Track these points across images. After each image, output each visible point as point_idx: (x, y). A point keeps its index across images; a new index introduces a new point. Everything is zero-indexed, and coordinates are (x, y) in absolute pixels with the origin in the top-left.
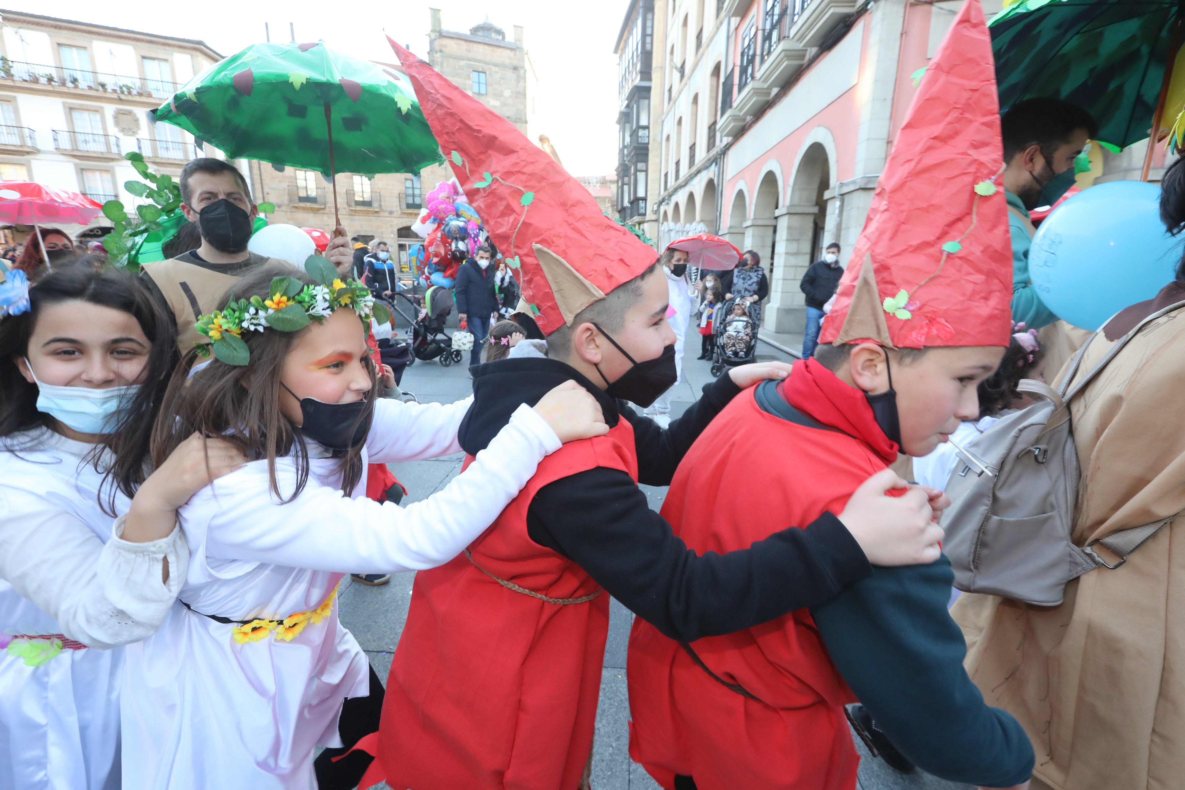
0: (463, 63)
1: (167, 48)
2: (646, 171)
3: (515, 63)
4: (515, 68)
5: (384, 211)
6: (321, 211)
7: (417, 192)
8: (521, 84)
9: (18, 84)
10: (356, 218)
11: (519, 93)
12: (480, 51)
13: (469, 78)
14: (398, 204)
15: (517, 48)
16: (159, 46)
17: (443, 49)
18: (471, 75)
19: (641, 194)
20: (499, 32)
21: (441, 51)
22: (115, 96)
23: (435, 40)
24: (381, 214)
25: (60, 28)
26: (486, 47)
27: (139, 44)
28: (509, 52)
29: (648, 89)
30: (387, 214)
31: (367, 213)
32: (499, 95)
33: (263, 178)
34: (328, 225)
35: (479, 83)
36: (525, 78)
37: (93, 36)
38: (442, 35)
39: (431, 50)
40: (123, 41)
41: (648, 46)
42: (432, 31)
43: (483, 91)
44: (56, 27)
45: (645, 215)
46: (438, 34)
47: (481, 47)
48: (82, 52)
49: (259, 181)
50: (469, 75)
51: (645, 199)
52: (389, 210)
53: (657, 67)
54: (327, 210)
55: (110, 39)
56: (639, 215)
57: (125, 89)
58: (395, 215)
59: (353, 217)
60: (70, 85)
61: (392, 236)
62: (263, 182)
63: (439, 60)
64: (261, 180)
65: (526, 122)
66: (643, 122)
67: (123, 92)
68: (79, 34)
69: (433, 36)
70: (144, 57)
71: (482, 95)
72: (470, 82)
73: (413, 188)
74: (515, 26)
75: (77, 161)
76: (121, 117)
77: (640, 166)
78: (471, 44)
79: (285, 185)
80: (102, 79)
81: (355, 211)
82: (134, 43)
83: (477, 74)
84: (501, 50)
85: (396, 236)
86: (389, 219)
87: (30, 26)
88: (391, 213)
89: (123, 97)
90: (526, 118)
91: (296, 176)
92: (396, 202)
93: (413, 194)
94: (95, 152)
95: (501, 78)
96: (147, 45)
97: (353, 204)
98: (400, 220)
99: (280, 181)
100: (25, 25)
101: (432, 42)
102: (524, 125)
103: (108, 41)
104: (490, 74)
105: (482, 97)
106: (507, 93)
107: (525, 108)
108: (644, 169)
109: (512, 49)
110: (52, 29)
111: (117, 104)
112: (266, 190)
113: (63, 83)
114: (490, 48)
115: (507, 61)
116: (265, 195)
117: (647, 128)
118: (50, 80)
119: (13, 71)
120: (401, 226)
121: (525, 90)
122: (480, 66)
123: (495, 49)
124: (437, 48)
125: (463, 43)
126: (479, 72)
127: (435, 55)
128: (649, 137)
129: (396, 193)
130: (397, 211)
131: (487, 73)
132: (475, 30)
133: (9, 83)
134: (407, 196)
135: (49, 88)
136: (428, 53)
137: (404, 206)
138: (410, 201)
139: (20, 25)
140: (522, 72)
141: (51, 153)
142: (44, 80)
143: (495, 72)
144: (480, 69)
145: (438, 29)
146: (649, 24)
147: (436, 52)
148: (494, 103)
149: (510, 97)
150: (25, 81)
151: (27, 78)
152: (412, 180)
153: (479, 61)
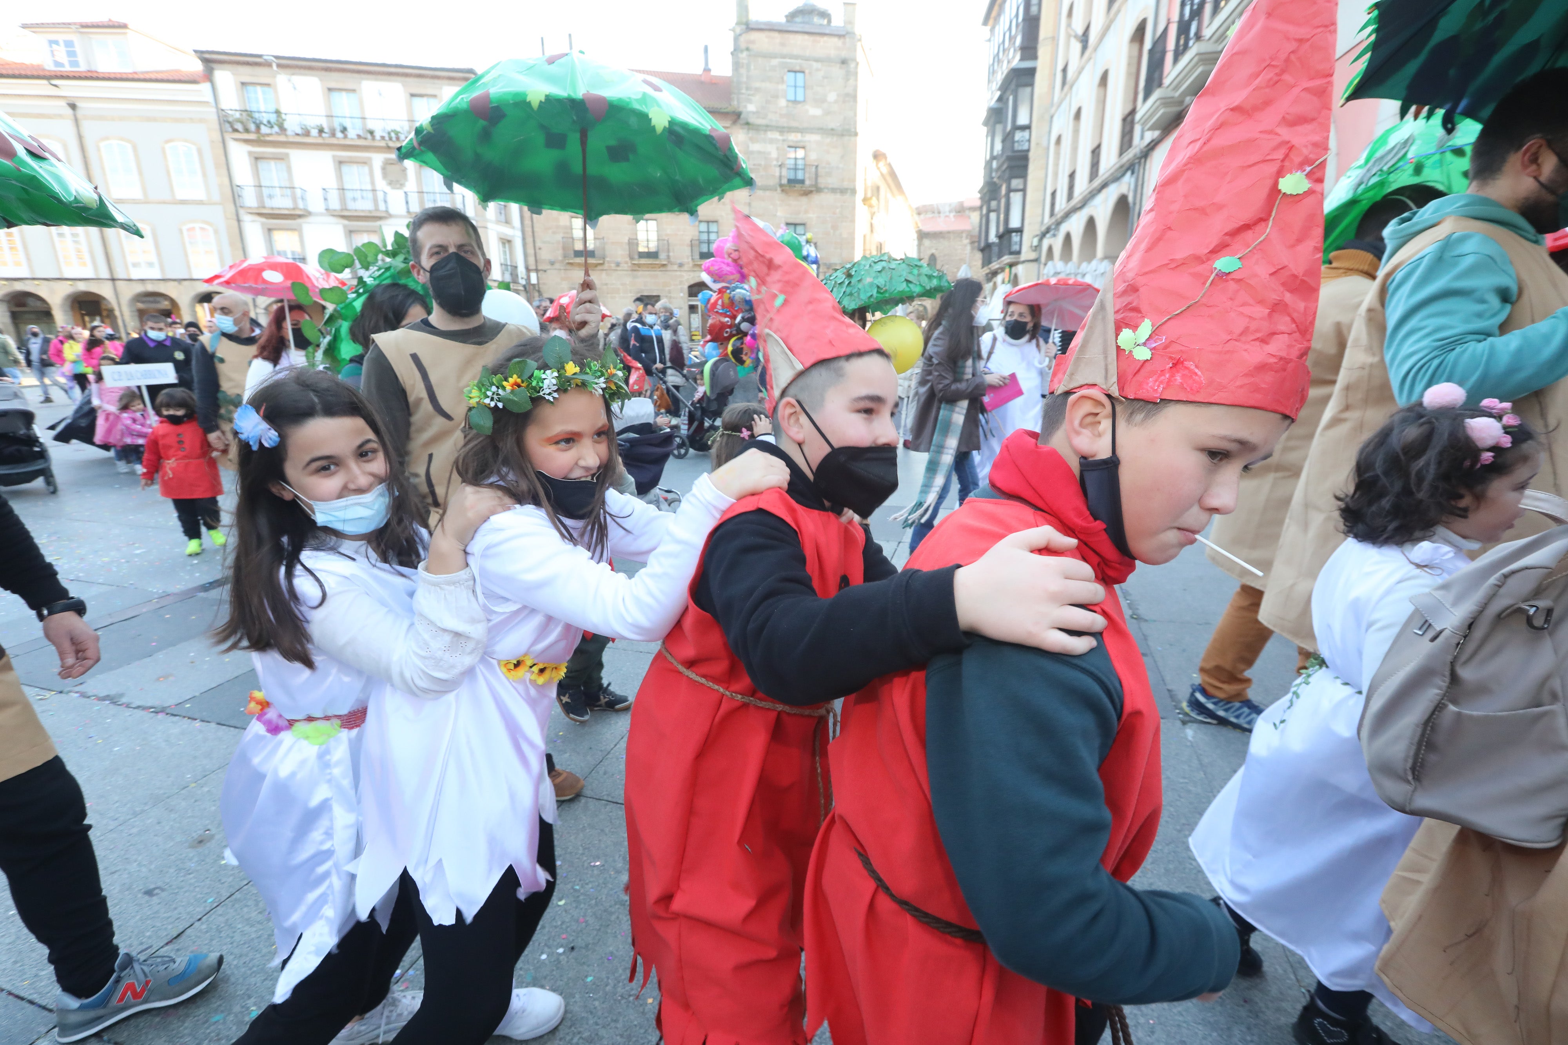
0: (775, 62)
1: (436, 81)
2: (1024, 190)
3: (844, 54)
4: (844, 62)
5: (672, 264)
6: (599, 268)
7: (713, 237)
8: (851, 81)
9: (291, 139)
10: (640, 273)
11: (847, 95)
12: (799, 43)
13: (782, 81)
14: (690, 254)
15: (848, 33)
16: (428, 80)
17: (751, 46)
18: (785, 78)
19: (1015, 223)
20: (824, 14)
21: (747, 49)
22: (383, 144)
23: (740, 35)
24: (669, 267)
25: (331, 70)
26: (806, 37)
27: (407, 79)
28: (835, 40)
29: (1032, 72)
30: (676, 267)
31: (652, 267)
32: (820, 101)
33: (535, 229)
34: (606, 284)
35: (795, 87)
36: (856, 73)
37: (363, 76)
38: (749, 27)
39: (735, 50)
40: (392, 78)
41: (1034, 10)
42: (737, 24)
43: (800, 97)
44: (327, 70)
45: (1019, 253)
46: (744, 27)
47: (799, 38)
48: (352, 95)
49: (530, 233)
50: (782, 78)
51: (1020, 231)
52: (679, 261)
53: (1044, 39)
54: (606, 266)
55: (379, 77)
56: (1011, 253)
57: (393, 135)
58: (686, 268)
59: (635, 273)
60: (339, 135)
61: (682, 295)
62: (536, 234)
63: (745, 61)
64: (533, 232)
65: (856, 134)
66: (1022, 120)
67: (391, 139)
68: (349, 75)
69: (738, 30)
70: (413, 95)
71: (799, 102)
72: (784, 87)
73: (708, 232)
74: (845, 4)
75: (346, 222)
76: (389, 167)
77: (1016, 183)
78: (787, 36)
79: (559, 237)
80: (371, 125)
81: (639, 265)
82: (403, 79)
83: (792, 74)
84: (825, 38)
85: (687, 295)
86: (678, 273)
87: (302, 71)
88: (681, 265)
89: (391, 144)
90: (855, 128)
91: (571, 225)
92: (687, 251)
93: (708, 240)
94: (363, 211)
95: (825, 77)
96: (416, 80)
97: (636, 257)
98: (692, 274)
99: (554, 233)
100: (297, 71)
101: (736, 39)
102: (853, 139)
103: (376, 80)
104: (810, 73)
105: (799, 106)
106: (832, 97)
107: (855, 115)
108: (1021, 187)
109: (840, 36)
110: (323, 73)
111: (384, 152)
112: (538, 244)
113: (333, 135)
115: (833, 53)
116: (537, 251)
117: (1027, 127)
118: (321, 131)
119: (286, 125)
120: (692, 282)
121: (855, 90)
122: (796, 64)
123: (818, 38)
124: (743, 45)
125: (776, 35)
126: (795, 72)
127: (740, 55)
128: (1029, 141)
129: (687, 239)
130: (688, 263)
131: (807, 71)
132: (792, 16)
133: (282, 138)
134: (701, 242)
135: (320, 141)
136: (732, 53)
137: (697, 256)
138: (705, 250)
139: (292, 71)
140: (852, 65)
141: (321, 214)
142: (314, 132)
143: (818, 70)
144: (798, 68)
145: (744, 20)
147: (742, 51)
148: (815, 111)
149: (836, 102)
150: (297, 135)
151: (299, 131)
152: (708, 222)
153: (796, 57)
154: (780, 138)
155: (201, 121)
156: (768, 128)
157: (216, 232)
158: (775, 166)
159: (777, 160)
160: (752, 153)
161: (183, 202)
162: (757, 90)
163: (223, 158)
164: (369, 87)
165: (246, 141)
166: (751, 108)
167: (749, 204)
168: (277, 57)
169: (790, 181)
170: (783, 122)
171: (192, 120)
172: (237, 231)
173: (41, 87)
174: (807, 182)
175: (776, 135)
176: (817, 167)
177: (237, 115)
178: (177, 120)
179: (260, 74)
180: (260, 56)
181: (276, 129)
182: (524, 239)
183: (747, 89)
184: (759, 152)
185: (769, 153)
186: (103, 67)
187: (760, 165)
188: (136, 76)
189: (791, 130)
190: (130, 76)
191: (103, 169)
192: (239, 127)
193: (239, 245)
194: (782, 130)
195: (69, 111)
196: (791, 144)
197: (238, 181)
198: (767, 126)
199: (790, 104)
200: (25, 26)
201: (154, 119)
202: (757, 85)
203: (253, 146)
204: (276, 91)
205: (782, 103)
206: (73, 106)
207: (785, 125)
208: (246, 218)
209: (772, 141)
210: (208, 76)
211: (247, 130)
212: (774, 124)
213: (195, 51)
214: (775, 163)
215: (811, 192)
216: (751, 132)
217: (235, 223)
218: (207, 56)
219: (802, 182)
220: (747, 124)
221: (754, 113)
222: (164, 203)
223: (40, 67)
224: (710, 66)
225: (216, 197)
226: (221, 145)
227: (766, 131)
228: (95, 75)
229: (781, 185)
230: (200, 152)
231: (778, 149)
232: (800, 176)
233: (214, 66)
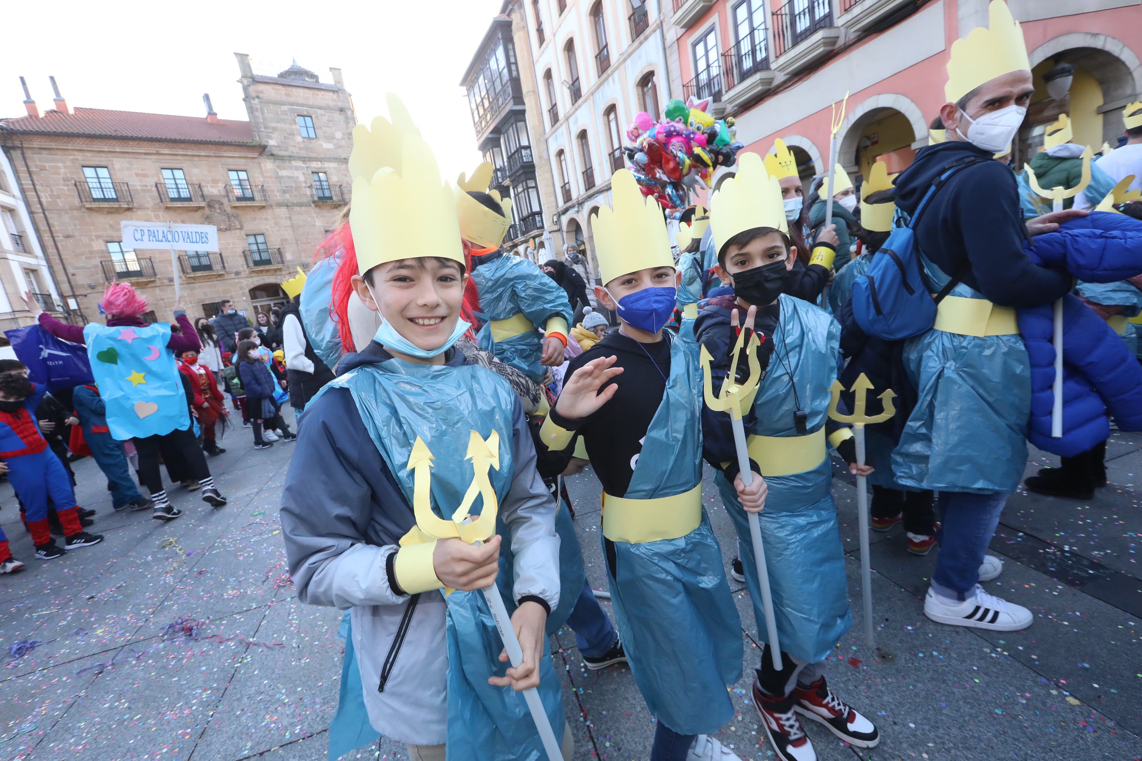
0: (285, 108)
2: (536, 187)
3: (340, 104)
4: (342, 110)
5: (228, 273)
6: (150, 285)
7: (261, 247)
8: (351, 123)
10: (197, 285)
12: (300, 95)
13: (295, 123)
14: (244, 263)
15: (339, 90)
17: (260, 95)
18: (297, 120)
19: (536, 208)
20: (312, 76)
21: (258, 97)
23: (249, 86)
24: (226, 277)
26: (306, 90)
28: (331, 94)
29: (523, 112)
30: (233, 276)
31: (209, 278)
32: (330, 138)
33: (63, 257)
34: (162, 299)
35: (306, 127)
36: (354, 119)
38: (255, 80)
39: (247, 97)
41: (514, 73)
42: (242, 77)
43: (312, 135)
45: (542, 227)
46: (251, 80)
47: (301, 91)
49: (58, 261)
50: (294, 120)
51: (540, 213)
52: (234, 271)
53: (528, 92)
54: (158, 283)
56: (538, 228)
58: (243, 275)
59: (192, 285)
61: (244, 298)
62: (64, 261)
63: (258, 107)
66: (524, 143)
69: (246, 82)
71: (313, 139)
72: (298, 127)
73: (257, 243)
74: (331, 69)
77: (531, 183)
78: (290, 89)
79: (97, 261)
81: (194, 278)
83: (302, 118)
84: (322, 92)
85: (249, 298)
86: (237, 280)
88: (237, 273)
91: (108, 250)
92: (242, 261)
93: (259, 250)
95: (329, 121)
97: (189, 270)
98: (250, 280)
101: (245, 89)
104: (317, 117)
105: (313, 141)
106: (339, 135)
108: (534, 185)
109: (334, 92)
112: (70, 271)
114: (311, 92)
115: (331, 104)
116: (70, 277)
117: (528, 147)
120: (252, 287)
122: (304, 110)
123: (316, 92)
124: (253, 94)
125: (281, 87)
126: (304, 116)
127: (252, 102)
128: (531, 156)
129: (240, 251)
130: (245, 271)
131: (313, 116)
132: (281, 75)
134: (252, 252)
136: (244, 100)
137: (251, 264)
138: (257, 257)
140: (349, 113)
143: (322, 115)
144: (305, 113)
145: (249, 75)
146: (511, 53)
147: (253, 99)
148: (328, 146)
149: (342, 139)
152: (255, 235)
153: (303, 105)
154: (304, 166)
156: (291, 158)
158: (305, 187)
159: (306, 182)
160: (282, 177)
162: (275, 129)
166: (272, 143)
167: (290, 218)
169: (319, 198)
170: (303, 153)
174: (334, 198)
175: (300, 164)
176: (340, 186)
182: (50, 267)
183: (265, 128)
184: (289, 177)
185: (298, 178)
187: (292, 187)
189: (311, 159)
194: (304, 159)
196: (314, 170)
198: (290, 157)
199: (306, 140)
202: (274, 125)
205: (299, 139)
207: (306, 156)
209: (297, 168)
212: (295, 155)
214: (304, 185)
215: (340, 205)
216: (277, 161)
219: (331, 198)
220: (272, 155)
221: (276, 147)
224: (215, 110)
227: (290, 160)
229: (314, 202)
231: (304, 174)
232: (327, 194)
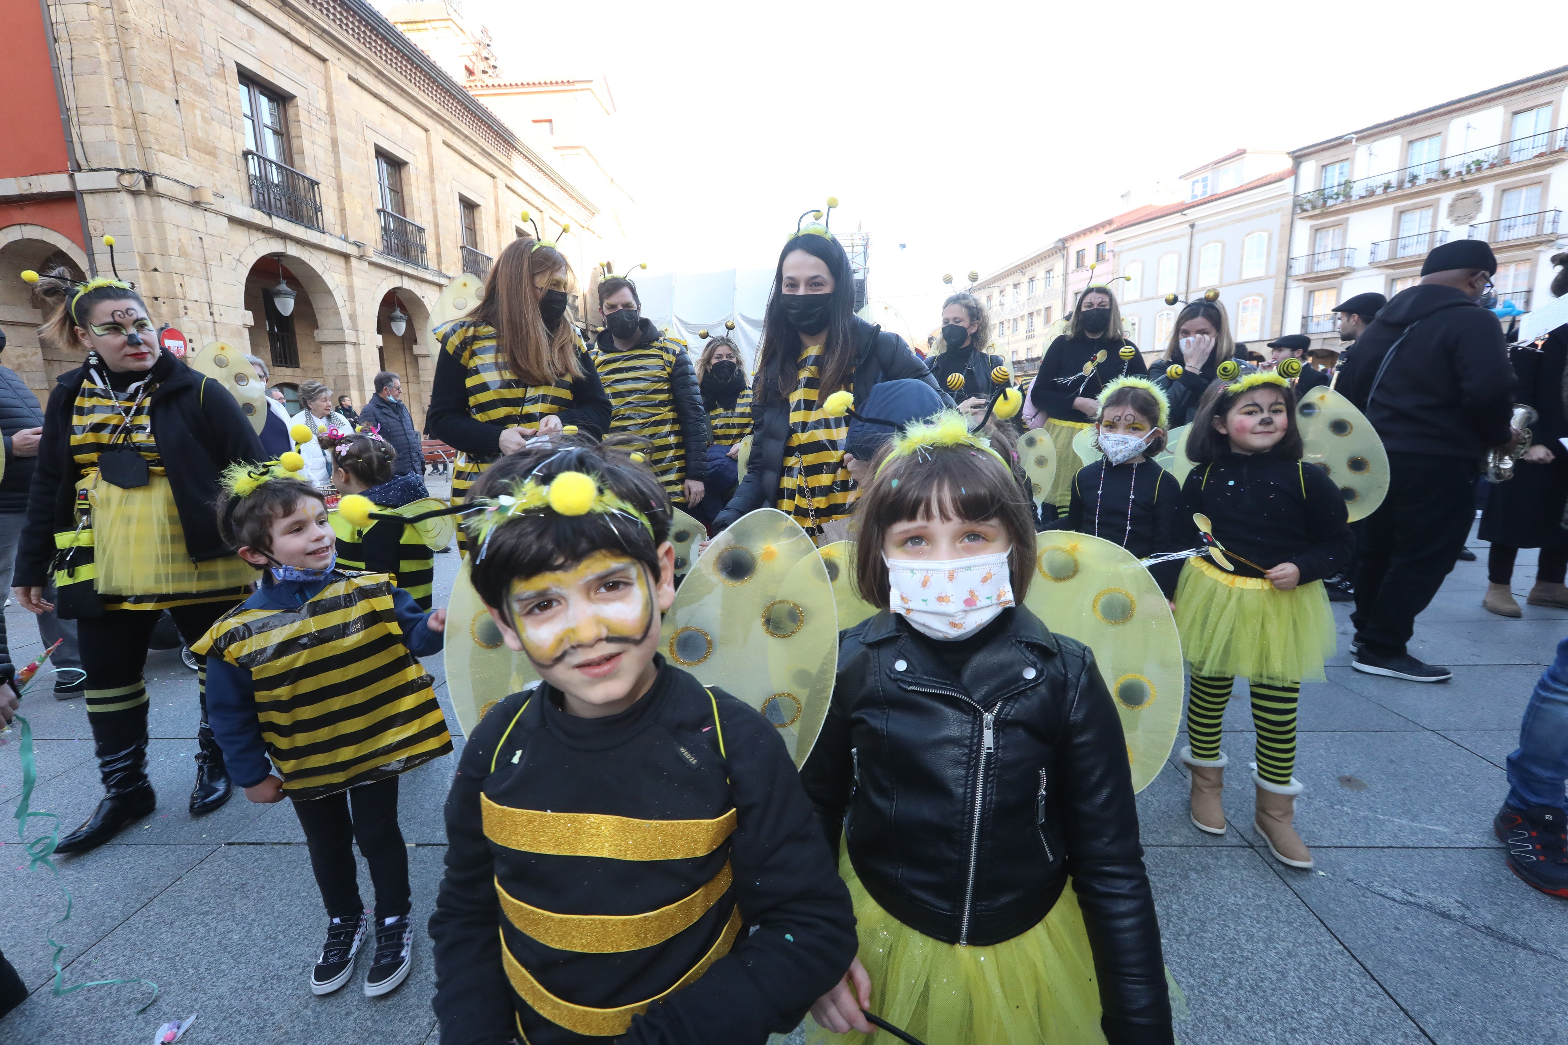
1: (1556, 85)
9: (1353, 204)
22: (1458, 180)
25: (1416, 122)
27: (1514, 97)
37: (1454, 115)
40: (1492, 103)
44: (1411, 124)
48: (1435, 139)
55: (1474, 108)
60: (1408, 185)
67: (1469, 172)
68: (1438, 119)
70: (1515, 114)
76: (1460, 203)
80: (1447, 164)
82: (1507, 99)
87: (1385, 135)
89: (1467, 177)
94: (1411, 256)
96: (1525, 94)
100: (1379, 136)
103: (1471, 113)
110: (1408, 128)
111: (1459, 188)
113: (1400, 187)
118: (1388, 187)
119: (1353, 192)
133: (1345, 205)
139: (1374, 138)
141: (1365, 268)
142: (1379, 191)
150: (1361, 198)
151: (1364, 194)
155: (1278, 210)
157: (1264, 301)
161: (1247, 281)
163: (1288, 237)
164: (1457, 125)
165: (1311, 217)
168: (1356, 133)
171: (1271, 212)
172: (1282, 298)
173: (1177, 218)
177: (1310, 196)
178: (1260, 215)
179: (1341, 153)
180: (1341, 137)
181: (1341, 198)
186: (1221, 189)
188: (1244, 188)
190: (1240, 189)
191: (1199, 267)
192: (1308, 206)
193: (1281, 309)
195: (1190, 230)
197: (1294, 255)
200: (1181, 178)
201: (1244, 220)
203: (1317, 219)
204: (1353, 163)
206: (1192, 226)
208: (1293, 284)
210: (1295, 172)
211: (1314, 208)
213: (1288, 153)
217: (1283, 290)
218: (1298, 154)
222: (1233, 284)
223: (1183, 203)
225: (1273, 272)
226: (1289, 226)
228: (1217, 197)
230: (1270, 237)
233: (1302, 160)
